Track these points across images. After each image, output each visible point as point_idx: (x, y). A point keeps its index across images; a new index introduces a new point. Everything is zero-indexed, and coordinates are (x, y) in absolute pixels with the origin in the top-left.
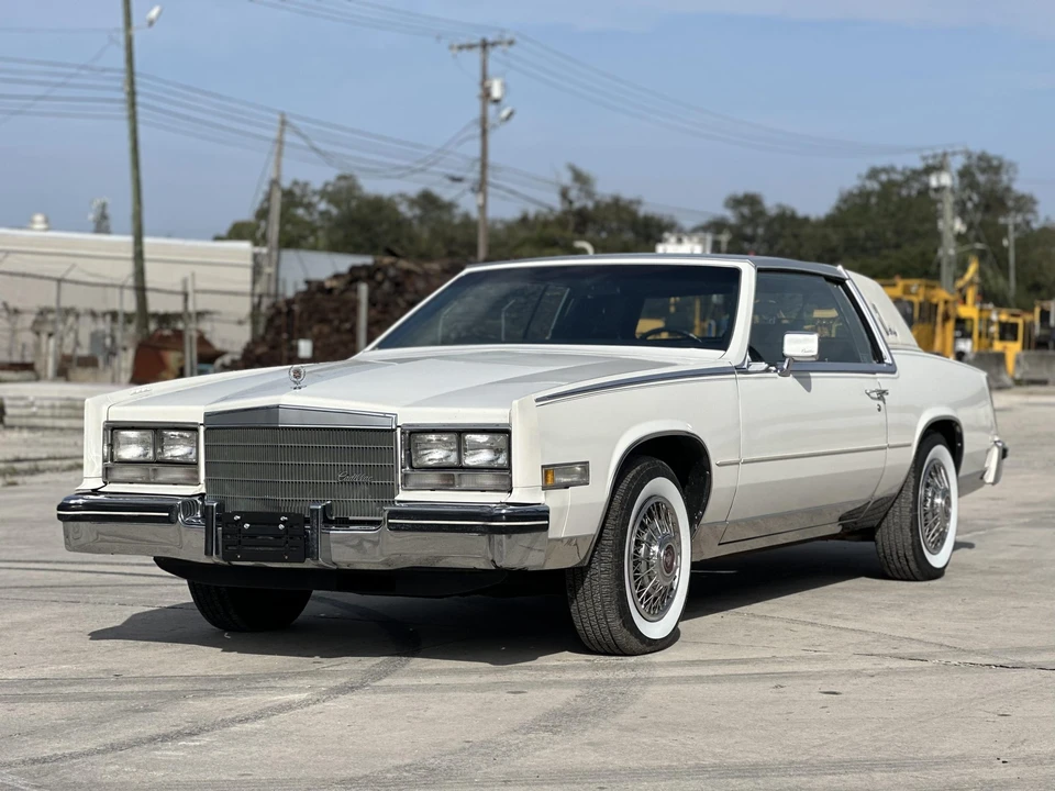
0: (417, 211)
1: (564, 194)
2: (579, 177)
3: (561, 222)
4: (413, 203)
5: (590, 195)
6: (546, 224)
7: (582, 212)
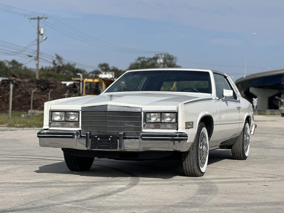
0: (11, 66)
1: (54, 63)
2: (58, 58)
3: (53, 70)
4: (10, 63)
5: (61, 63)
6: (49, 70)
7: (59, 67)
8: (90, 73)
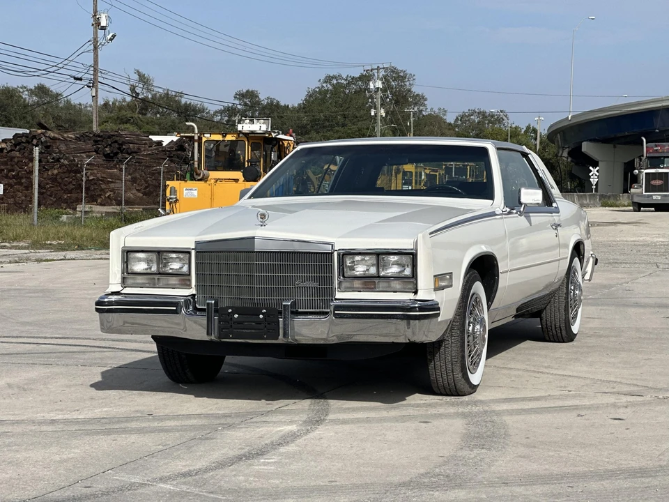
0: (35, 99)
1: (133, 89)
2: (143, 79)
3: (130, 107)
4: (31, 92)
5: (149, 90)
6: (121, 108)
7: (144, 100)
8: (216, 113)
